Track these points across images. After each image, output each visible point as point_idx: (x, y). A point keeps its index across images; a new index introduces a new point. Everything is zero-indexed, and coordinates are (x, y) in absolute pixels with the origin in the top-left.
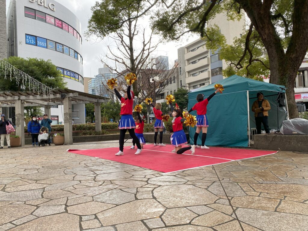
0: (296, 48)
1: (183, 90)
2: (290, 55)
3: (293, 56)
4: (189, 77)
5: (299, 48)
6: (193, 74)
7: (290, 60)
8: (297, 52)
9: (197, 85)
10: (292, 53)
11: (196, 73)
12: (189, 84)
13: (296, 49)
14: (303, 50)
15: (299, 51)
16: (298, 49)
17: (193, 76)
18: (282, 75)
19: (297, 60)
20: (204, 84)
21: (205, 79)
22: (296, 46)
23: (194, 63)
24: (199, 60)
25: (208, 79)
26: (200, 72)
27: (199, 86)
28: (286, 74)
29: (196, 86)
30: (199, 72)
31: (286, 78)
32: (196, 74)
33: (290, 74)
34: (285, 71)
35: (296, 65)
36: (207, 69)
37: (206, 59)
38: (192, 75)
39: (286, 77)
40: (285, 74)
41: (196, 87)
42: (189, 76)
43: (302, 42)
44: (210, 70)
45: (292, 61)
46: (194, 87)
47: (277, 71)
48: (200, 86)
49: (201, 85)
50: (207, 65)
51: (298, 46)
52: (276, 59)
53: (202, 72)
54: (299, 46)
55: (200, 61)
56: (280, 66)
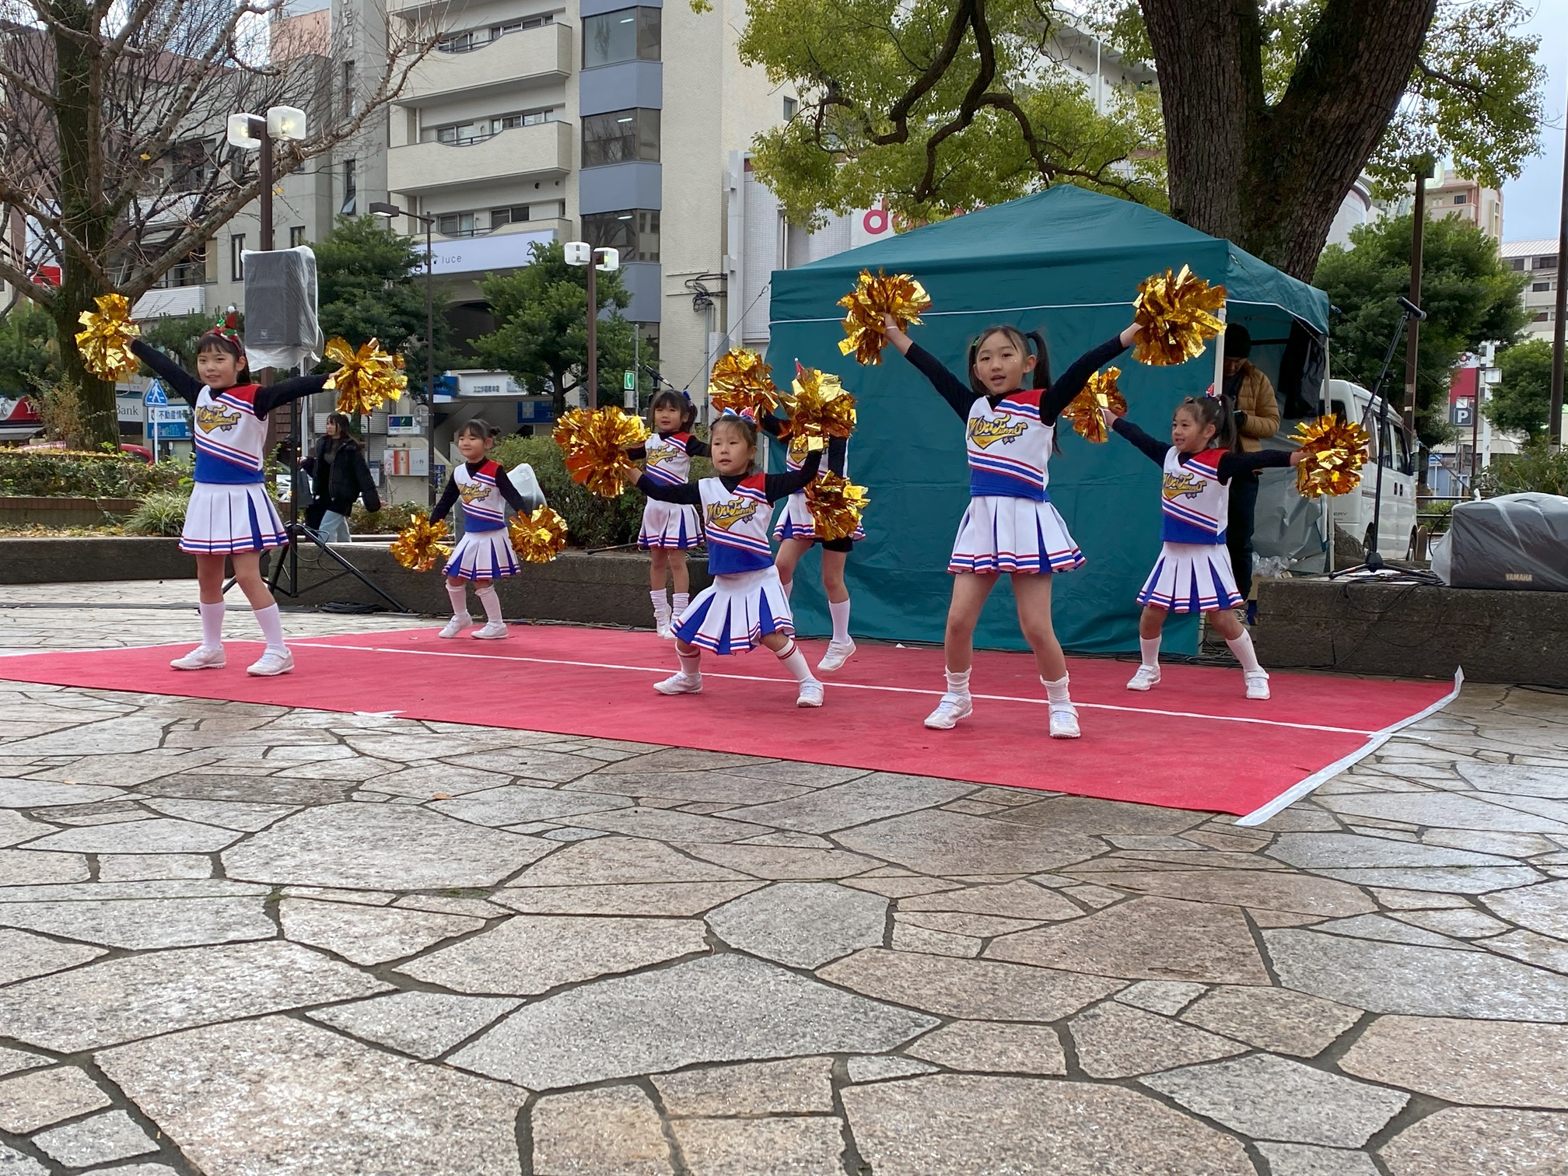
0: (1354, 68)
1: (374, 234)
2: (1317, 103)
3: (1332, 116)
4: (411, 141)
5: (1370, 72)
6: (441, 129)
7: (1312, 133)
8: (1356, 94)
9: (470, 214)
10: (1326, 98)
11: (469, 123)
12: (414, 197)
13: (1355, 76)
14: (1389, 87)
15: (1370, 94)
16: (1364, 74)
17: (440, 140)
18: (1256, 225)
19: (1349, 142)
20: (520, 214)
21: (536, 181)
22: (1358, 55)
23: (453, 50)
24: (494, 29)
25: (557, 178)
26: (498, 125)
27: (485, 220)
28: (1282, 218)
29: (462, 215)
30: (493, 119)
31: (1279, 244)
32: (467, 132)
33: (1300, 224)
34: (1278, 202)
35: (1338, 173)
36: (548, 110)
37: (547, 35)
38: (434, 134)
39: (1277, 237)
40: (1275, 218)
41: (465, 226)
42: (418, 135)
43: (1391, 39)
44: (572, 115)
45: (1325, 142)
46: (448, 224)
47: (1235, 196)
48: (495, 225)
49: (499, 216)
50: (555, 81)
51: (1366, 56)
52: (1235, 117)
53: (511, 120)
54: (1372, 61)
55: (506, 39)
56: (1250, 163)
